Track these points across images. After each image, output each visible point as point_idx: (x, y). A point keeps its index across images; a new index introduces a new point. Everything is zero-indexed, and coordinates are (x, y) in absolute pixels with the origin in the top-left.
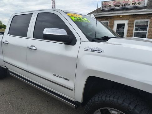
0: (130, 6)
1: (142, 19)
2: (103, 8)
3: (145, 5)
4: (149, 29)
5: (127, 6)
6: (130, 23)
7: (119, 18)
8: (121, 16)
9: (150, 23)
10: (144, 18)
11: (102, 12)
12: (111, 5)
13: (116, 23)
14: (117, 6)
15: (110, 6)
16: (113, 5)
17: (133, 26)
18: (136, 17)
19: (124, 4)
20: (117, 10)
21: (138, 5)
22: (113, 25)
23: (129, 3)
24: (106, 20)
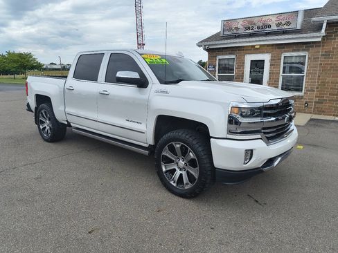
0: (272, 28)
1: (294, 51)
2: (226, 33)
3: (299, 27)
4: (308, 70)
5: (268, 29)
6: (274, 60)
7: (253, 49)
8: (256, 47)
9: (309, 58)
10: (299, 51)
11: (222, 40)
12: (239, 26)
13: (249, 58)
14: (249, 28)
15: (237, 29)
16: (242, 27)
17: (280, 65)
18: (284, 48)
19: (261, 25)
20: (251, 35)
21: (286, 27)
22: (244, 63)
23: (269, 23)
24: (230, 54)
